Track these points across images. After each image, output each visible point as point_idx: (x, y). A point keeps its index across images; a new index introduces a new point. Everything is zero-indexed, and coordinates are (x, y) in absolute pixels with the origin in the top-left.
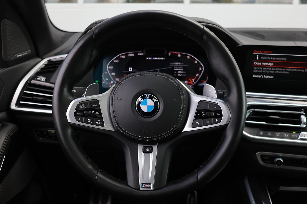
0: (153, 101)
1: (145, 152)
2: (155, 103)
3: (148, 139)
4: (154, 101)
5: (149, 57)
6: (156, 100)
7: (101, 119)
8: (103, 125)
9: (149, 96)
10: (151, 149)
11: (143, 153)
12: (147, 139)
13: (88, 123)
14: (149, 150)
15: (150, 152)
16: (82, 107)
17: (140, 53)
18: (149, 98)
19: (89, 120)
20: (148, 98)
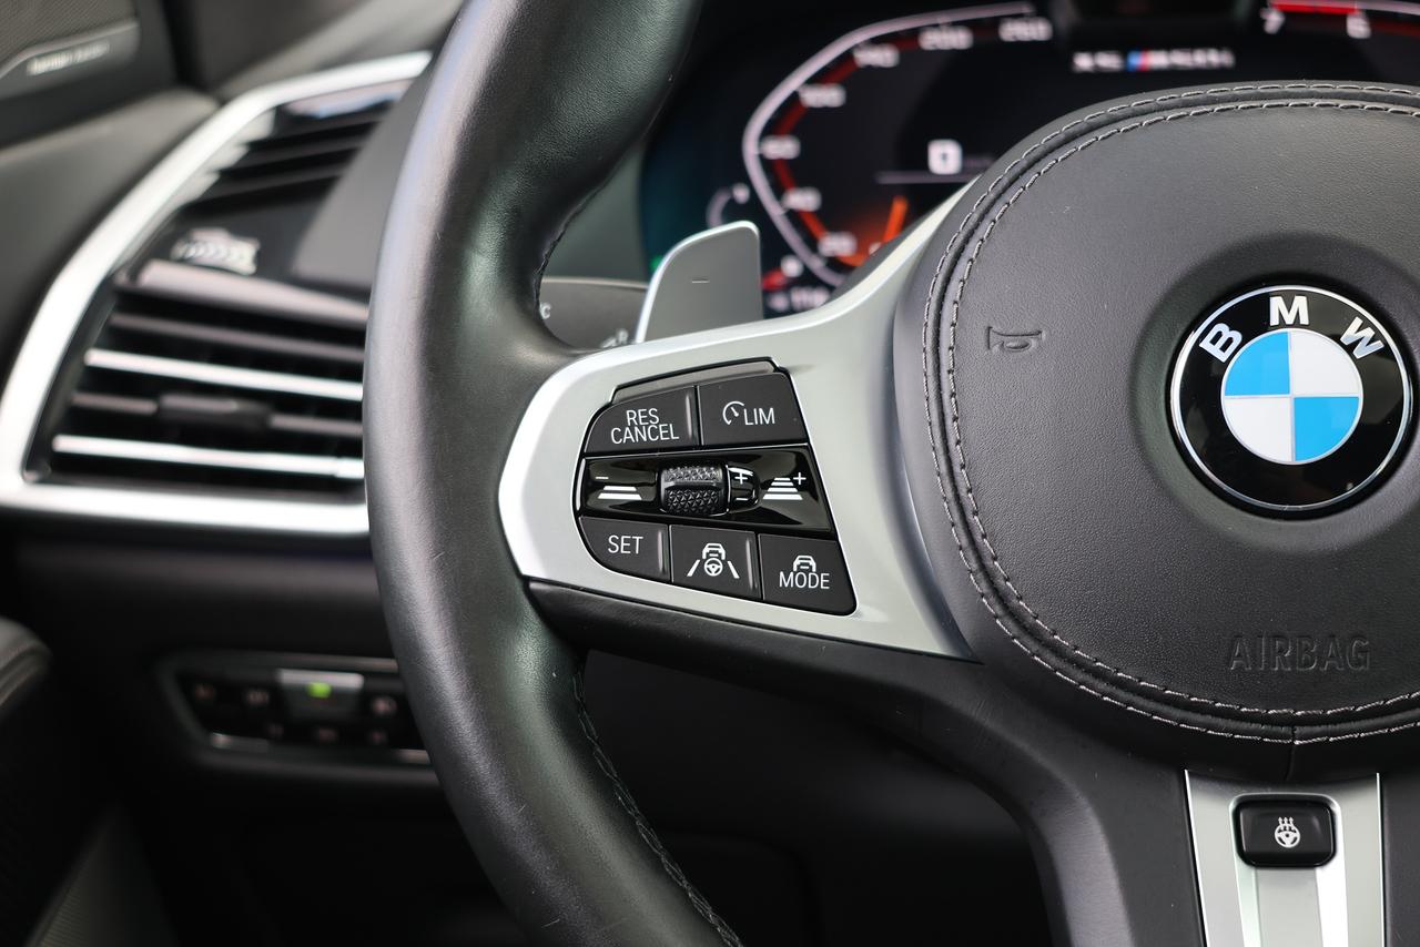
0: (1350, 349)
1: (1260, 855)
2: (1374, 371)
3: (1307, 729)
4: (1359, 353)
5: (1093, 48)
6: (1378, 345)
7: (824, 539)
8: (841, 599)
9: (1300, 303)
10: (1316, 822)
11: (1238, 863)
12: (1298, 730)
13: (702, 583)
14: (1298, 835)
15: (1315, 854)
16: (641, 429)
17: (1017, 17)
18: (1304, 320)
19: (713, 557)
20: (1297, 324)
